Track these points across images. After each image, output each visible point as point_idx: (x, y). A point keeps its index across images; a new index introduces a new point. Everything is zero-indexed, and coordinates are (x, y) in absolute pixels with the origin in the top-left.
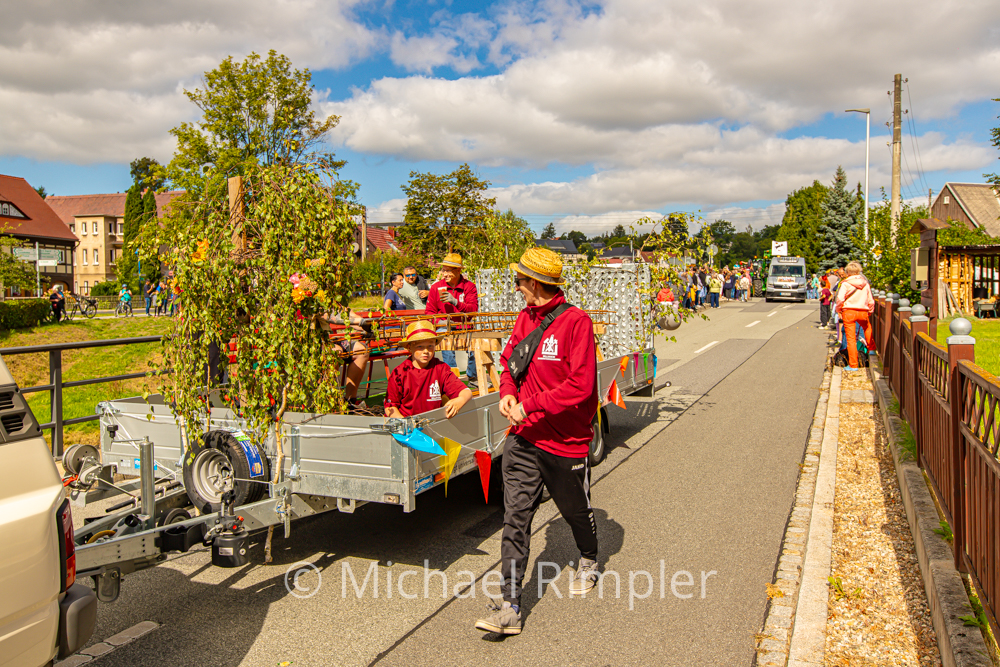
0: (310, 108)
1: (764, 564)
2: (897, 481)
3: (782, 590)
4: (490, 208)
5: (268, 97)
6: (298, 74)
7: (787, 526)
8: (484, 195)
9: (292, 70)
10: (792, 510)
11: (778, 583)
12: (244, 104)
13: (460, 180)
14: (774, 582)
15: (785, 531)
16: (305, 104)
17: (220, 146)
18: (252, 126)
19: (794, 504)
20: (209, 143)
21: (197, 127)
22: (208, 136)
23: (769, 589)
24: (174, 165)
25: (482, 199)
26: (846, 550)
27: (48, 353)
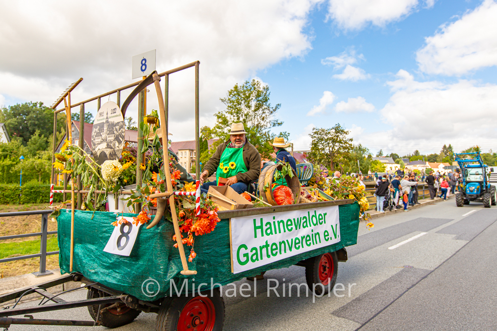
0: (269, 102)
4: (350, 143)
5: (252, 99)
6: (264, 89)
8: (348, 137)
9: (261, 87)
12: (243, 102)
13: (336, 130)
16: (266, 101)
17: (232, 120)
18: (245, 110)
20: (228, 119)
21: (224, 113)
22: (228, 116)
24: (214, 128)
25: (346, 139)
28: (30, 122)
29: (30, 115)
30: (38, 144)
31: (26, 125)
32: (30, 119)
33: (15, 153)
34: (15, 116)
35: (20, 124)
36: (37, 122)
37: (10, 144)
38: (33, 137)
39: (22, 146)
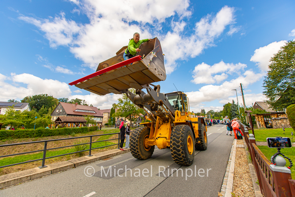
1: (218, 187)
2: (249, 167)
3: (222, 194)
7: (224, 177)
10: (225, 173)
11: (221, 192)
14: (220, 192)
15: (223, 178)
19: (226, 172)
23: (219, 194)
24: (118, 104)
26: (236, 185)
27: (90, 137)
28: (41, 102)
29: (41, 99)
30: (43, 112)
31: (39, 103)
32: (41, 101)
33: (33, 115)
34: (34, 100)
35: (36, 103)
36: (44, 102)
37: (31, 111)
38: (42, 109)
39: (36, 112)
